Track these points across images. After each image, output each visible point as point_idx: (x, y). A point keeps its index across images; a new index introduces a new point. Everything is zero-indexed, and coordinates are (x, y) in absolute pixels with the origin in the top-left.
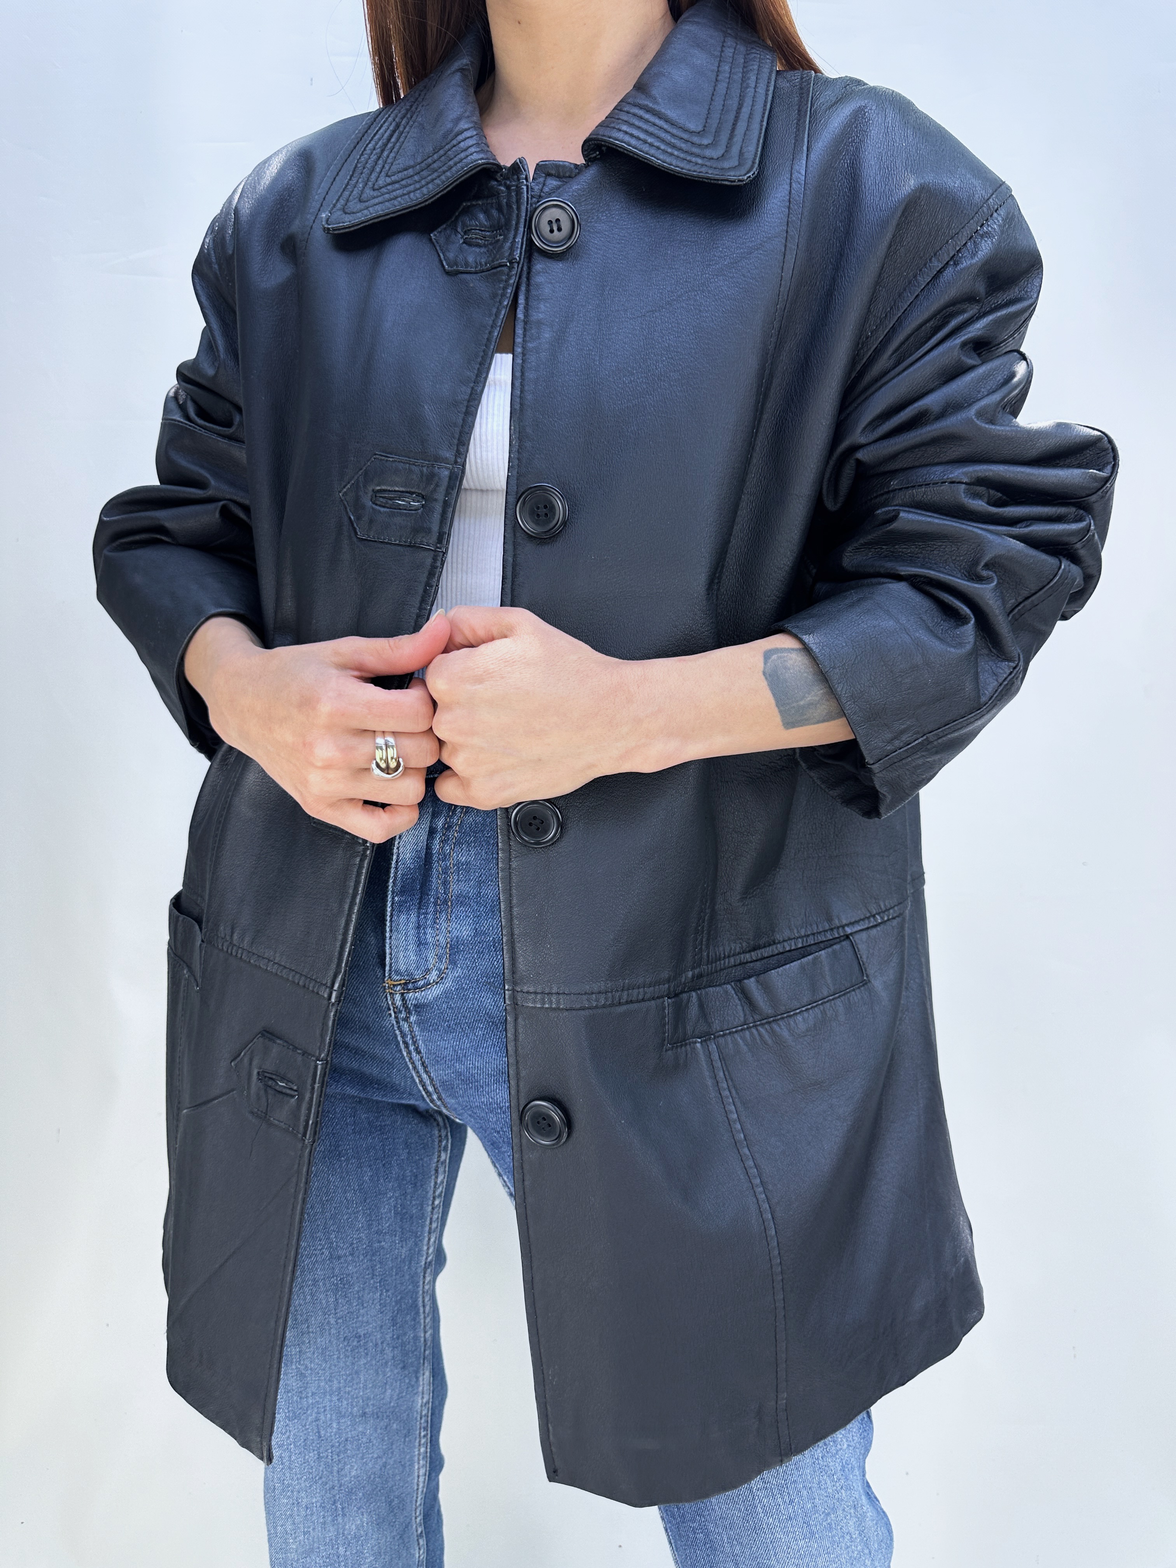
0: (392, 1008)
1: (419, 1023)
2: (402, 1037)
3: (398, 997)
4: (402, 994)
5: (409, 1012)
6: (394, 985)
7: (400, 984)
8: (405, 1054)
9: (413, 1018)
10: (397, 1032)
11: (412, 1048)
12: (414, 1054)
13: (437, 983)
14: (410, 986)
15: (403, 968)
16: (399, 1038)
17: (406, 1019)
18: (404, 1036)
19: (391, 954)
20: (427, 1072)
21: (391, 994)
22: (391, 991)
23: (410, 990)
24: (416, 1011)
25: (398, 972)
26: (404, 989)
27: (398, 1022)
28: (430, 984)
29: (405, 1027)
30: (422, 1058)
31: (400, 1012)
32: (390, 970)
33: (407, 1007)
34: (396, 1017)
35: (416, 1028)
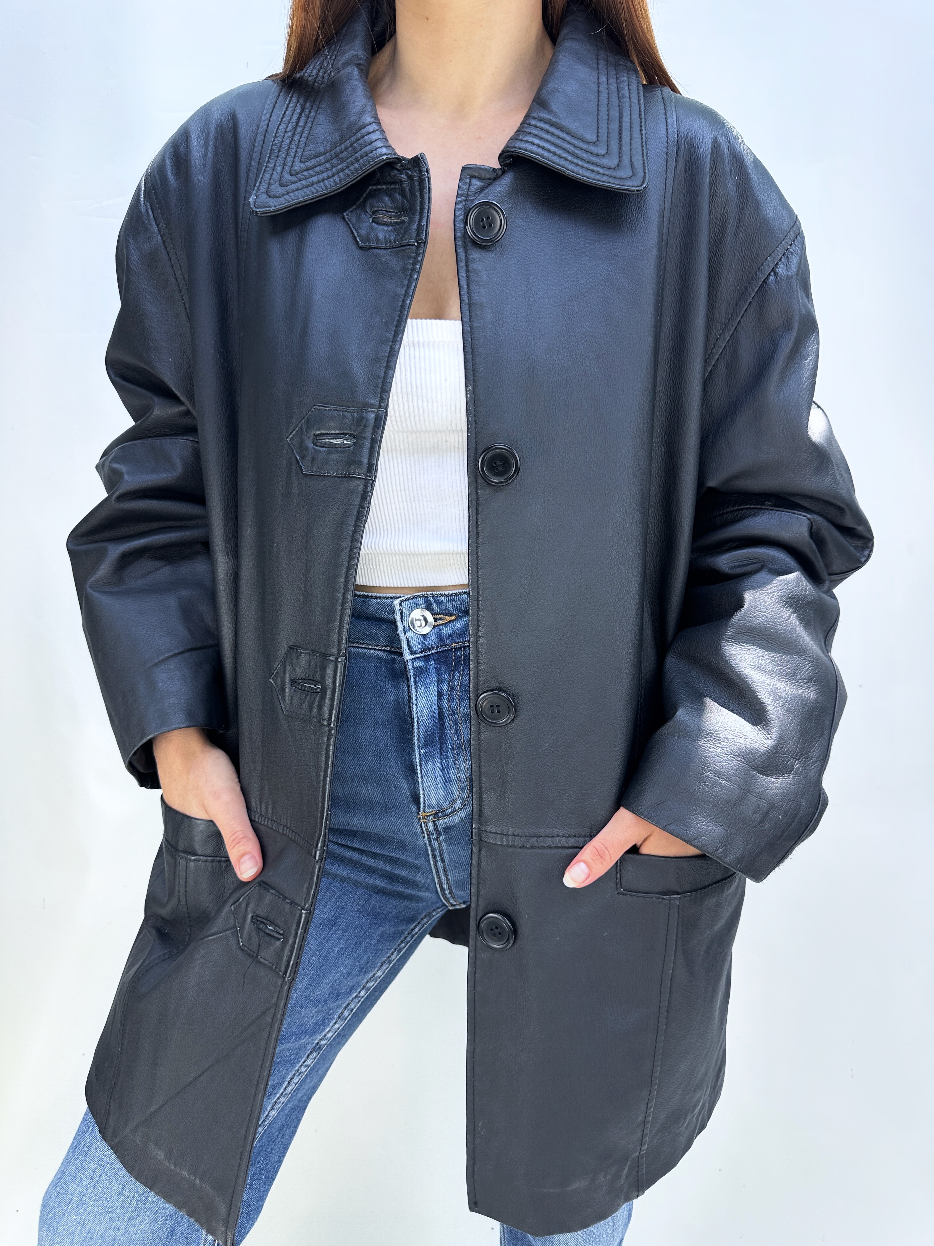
0: (425, 832)
1: (446, 840)
2: (432, 851)
3: (431, 825)
4: (434, 822)
5: (439, 833)
6: (427, 816)
7: (432, 814)
8: (432, 863)
9: (441, 838)
10: (429, 848)
11: (438, 859)
12: (439, 863)
13: (461, 809)
14: (440, 815)
15: (434, 803)
16: (430, 852)
17: (437, 839)
18: (433, 850)
19: (424, 794)
20: (446, 875)
21: (424, 822)
22: (424, 820)
23: (440, 817)
24: (445, 832)
25: (430, 807)
26: (435, 817)
27: (430, 841)
28: (456, 811)
29: (436, 844)
30: (444, 865)
31: (433, 834)
32: (424, 806)
33: (438, 830)
34: (429, 838)
35: (444, 844)
